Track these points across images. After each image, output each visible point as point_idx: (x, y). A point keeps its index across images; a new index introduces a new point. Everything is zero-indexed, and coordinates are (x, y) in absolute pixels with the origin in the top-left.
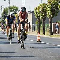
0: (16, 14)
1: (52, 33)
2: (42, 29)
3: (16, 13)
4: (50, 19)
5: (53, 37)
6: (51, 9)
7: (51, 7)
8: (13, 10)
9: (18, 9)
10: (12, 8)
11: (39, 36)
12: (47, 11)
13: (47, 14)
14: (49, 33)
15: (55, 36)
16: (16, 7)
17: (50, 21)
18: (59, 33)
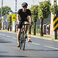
0: (9, 14)
1: (42, 34)
2: (33, 30)
4: (41, 20)
5: (43, 38)
6: (43, 11)
7: (42, 9)
10: (5, 9)
11: (30, 37)
12: (38, 13)
13: (38, 16)
14: (40, 34)
15: (46, 37)
17: (41, 23)
18: (49, 34)
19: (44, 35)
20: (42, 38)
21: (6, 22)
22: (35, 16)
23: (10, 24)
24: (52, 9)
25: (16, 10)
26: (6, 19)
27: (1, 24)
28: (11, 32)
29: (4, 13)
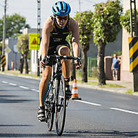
0: (21, 33)
2: (82, 70)
3: (21, 31)
4: (99, 48)
7: (102, 20)
8: (13, 23)
9: (24, 22)
10: (11, 20)
11: (76, 88)
12: (92, 29)
13: (92, 37)
16: (20, 17)
17: (101, 53)
19: (107, 82)
20: (104, 89)
21: (16, 53)
22: (86, 37)
23: (26, 58)
24: (125, 20)
25: (39, 24)
26: (15, 46)
27: (4, 56)
28: (27, 77)
29: (10, 30)
